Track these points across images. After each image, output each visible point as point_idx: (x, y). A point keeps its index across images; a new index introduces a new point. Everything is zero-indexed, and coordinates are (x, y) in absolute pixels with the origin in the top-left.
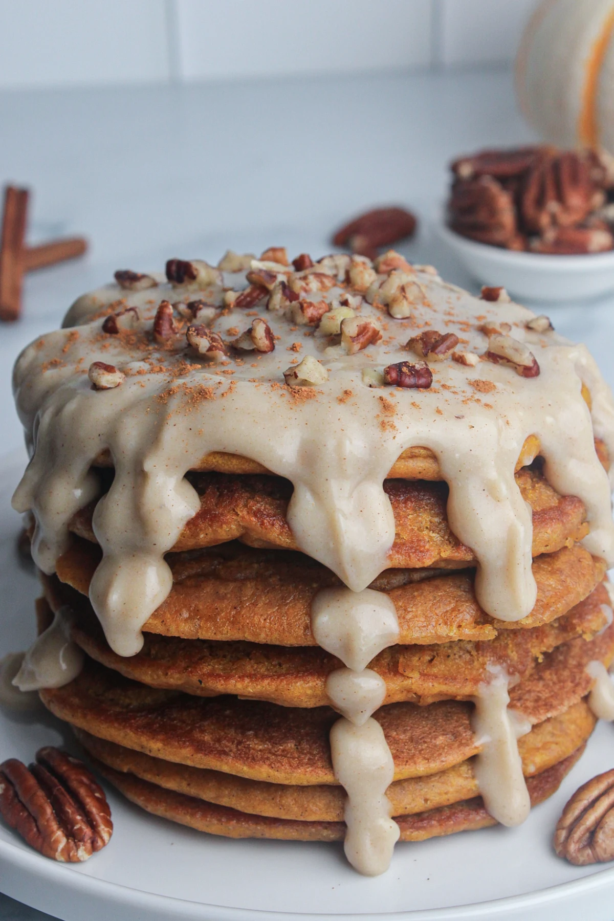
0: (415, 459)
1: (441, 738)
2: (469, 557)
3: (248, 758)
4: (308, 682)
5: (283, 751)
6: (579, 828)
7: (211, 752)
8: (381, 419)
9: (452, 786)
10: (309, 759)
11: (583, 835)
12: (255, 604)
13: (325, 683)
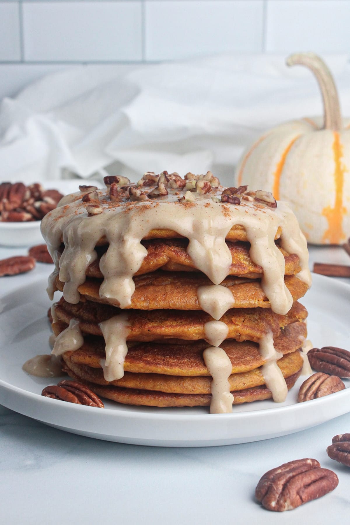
0: (237, 230)
1: (248, 357)
2: (261, 271)
3: (169, 365)
4: (196, 327)
5: (183, 362)
6: (310, 392)
7: (152, 364)
8: (224, 212)
9: (254, 379)
10: (195, 365)
11: (312, 395)
12: (173, 293)
13: (203, 327)
